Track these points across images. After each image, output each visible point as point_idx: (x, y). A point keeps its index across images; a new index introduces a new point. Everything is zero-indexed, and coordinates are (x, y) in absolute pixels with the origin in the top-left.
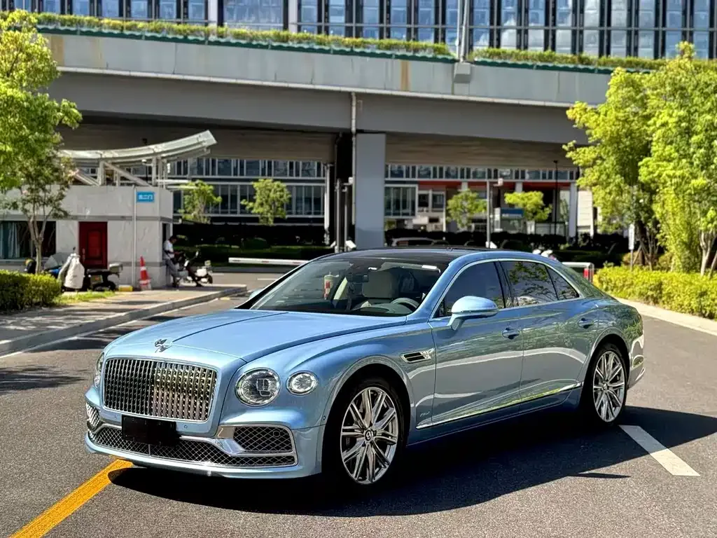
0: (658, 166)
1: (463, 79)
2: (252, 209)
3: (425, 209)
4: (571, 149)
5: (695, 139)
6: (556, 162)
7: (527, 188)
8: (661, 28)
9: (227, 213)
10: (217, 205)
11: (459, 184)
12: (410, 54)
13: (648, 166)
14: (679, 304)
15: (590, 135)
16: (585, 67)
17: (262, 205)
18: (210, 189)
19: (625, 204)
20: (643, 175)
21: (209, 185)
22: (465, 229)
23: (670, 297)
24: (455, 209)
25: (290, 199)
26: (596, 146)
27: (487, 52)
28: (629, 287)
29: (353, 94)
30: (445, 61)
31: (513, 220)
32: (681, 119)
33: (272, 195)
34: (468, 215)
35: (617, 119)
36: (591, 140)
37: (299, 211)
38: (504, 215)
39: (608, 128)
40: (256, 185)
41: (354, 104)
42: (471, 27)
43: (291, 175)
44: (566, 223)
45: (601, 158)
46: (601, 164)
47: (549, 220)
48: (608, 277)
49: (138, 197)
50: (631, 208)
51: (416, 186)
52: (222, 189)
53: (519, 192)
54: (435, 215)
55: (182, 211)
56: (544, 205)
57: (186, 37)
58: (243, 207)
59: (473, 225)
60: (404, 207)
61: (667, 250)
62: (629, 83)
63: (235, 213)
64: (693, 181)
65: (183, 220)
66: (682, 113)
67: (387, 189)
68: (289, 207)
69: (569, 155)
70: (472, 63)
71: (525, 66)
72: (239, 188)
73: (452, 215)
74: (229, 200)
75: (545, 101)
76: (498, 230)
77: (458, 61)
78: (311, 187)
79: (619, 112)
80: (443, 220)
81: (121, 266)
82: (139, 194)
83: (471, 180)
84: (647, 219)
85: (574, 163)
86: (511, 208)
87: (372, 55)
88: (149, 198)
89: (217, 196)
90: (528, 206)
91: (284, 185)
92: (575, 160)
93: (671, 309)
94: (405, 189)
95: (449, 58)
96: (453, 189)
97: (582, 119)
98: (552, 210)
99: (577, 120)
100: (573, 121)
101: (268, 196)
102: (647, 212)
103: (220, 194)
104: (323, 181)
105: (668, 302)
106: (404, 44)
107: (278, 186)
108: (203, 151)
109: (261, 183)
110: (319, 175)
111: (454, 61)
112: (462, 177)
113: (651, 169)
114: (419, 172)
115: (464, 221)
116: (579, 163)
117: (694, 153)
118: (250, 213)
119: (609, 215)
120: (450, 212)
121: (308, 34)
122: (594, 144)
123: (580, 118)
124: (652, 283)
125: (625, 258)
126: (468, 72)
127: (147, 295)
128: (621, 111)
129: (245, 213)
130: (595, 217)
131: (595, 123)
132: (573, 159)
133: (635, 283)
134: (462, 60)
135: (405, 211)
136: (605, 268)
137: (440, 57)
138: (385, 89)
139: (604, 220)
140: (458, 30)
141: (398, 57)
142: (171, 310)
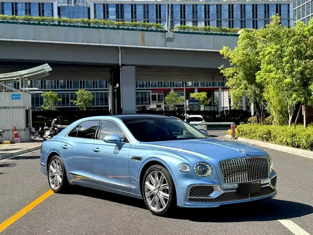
0: (265, 75)
1: (170, 40)
2: (76, 103)
3: (155, 102)
4: (222, 69)
5: (285, 59)
6: (213, 78)
7: (200, 90)
8: (255, 19)
9: (65, 106)
10: (60, 102)
11: (170, 90)
12: (145, 29)
13: (260, 75)
14: (280, 141)
15: (231, 62)
16: (225, 34)
17: (80, 101)
18: (56, 95)
19: (249, 94)
20: (258, 79)
21: (56, 93)
22: (173, 109)
23: (275, 137)
24: (168, 101)
25: (93, 98)
26: (233, 67)
27: (181, 27)
28: (253, 133)
29: (119, 48)
30: (161, 31)
31: (195, 105)
32: (278, 50)
33: (85, 97)
34: (174, 103)
35: (243, 54)
36: (231, 64)
37: (98, 104)
38: (190, 103)
39: (240, 58)
40: (77, 92)
41: (120, 52)
42: (172, 20)
43: (94, 87)
44: (218, 106)
45: (236, 72)
46: (236, 76)
47: (210, 105)
48: (242, 129)
49: (12, 97)
50: (252, 96)
51: (151, 91)
52: (62, 95)
53: (196, 93)
54: (159, 104)
55: (44, 105)
56: (207, 98)
57: (39, 23)
58: (72, 103)
59: (176, 108)
60: (146, 101)
61: (271, 115)
62: (248, 37)
63: (69, 106)
64: (285, 80)
65: (43, 109)
66: (278, 47)
67: (137, 93)
68: (93, 102)
69: (221, 72)
70: (174, 32)
71: (198, 33)
72: (70, 94)
73: (167, 103)
74: (65, 100)
75: (208, 49)
76: (188, 109)
77: (167, 31)
78: (103, 93)
79: (244, 51)
80: (163, 106)
81: (3, 131)
82: (13, 95)
83: (175, 88)
84: (259, 101)
85: (224, 75)
86: (193, 100)
87: (128, 29)
88: (18, 97)
89: (59, 98)
90: (200, 98)
91: (90, 92)
92: (224, 74)
93: (276, 143)
94: (145, 93)
95: (163, 30)
96: (167, 92)
97: (227, 54)
98: (211, 100)
99: (225, 55)
100: (223, 56)
101: (83, 98)
102: (259, 97)
103: (61, 97)
104: (108, 90)
105: (274, 140)
106: (142, 24)
107: (88, 93)
108: (46, 74)
109: (79, 92)
110: (106, 87)
111: (165, 32)
112: (171, 86)
113: (261, 76)
114: (151, 85)
115: (172, 106)
116: (226, 75)
117: (285, 66)
118: (75, 106)
119: (236, 102)
120: (166, 102)
121: (97, 20)
122: (233, 66)
123: (226, 54)
124: (265, 131)
125: (249, 120)
126: (172, 36)
127: (17, 145)
128: (245, 50)
129: (73, 105)
130: (230, 103)
131: (233, 56)
132: (223, 73)
133: (256, 131)
134: (169, 31)
135: (146, 102)
136: (241, 124)
137: (159, 30)
138: (134, 45)
139: (234, 104)
140: (167, 21)
141: (139, 30)
142: (27, 153)
